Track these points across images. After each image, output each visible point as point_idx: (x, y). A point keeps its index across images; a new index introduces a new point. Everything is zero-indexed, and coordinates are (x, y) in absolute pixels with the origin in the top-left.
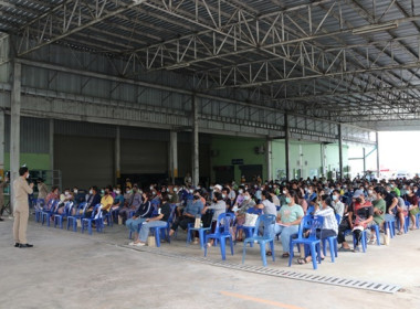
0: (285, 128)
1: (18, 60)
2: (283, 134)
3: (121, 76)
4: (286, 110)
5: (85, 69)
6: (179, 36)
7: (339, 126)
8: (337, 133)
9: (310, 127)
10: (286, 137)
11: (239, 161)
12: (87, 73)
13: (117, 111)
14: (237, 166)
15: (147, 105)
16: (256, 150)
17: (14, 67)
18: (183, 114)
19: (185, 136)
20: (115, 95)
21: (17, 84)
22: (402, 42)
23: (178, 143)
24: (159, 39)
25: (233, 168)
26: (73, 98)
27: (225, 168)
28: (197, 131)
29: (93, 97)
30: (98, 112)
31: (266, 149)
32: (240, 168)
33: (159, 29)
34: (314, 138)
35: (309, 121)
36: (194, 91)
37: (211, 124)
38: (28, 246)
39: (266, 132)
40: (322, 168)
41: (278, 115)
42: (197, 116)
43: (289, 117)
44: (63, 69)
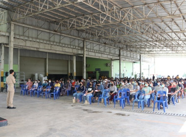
0: (119, 55)
1: (13, 22)
2: (118, 58)
3: (55, 31)
4: (120, 48)
5: (40, 27)
6: (84, 15)
7: (140, 55)
8: (139, 58)
9: (129, 55)
10: (119, 60)
11: (99, 69)
12: (41, 29)
13: (53, 46)
14: (97, 72)
15: (65, 44)
16: (107, 65)
17: (11, 25)
18: (79, 48)
19: (80, 58)
20: (52, 39)
21: (12, 33)
22: (175, 22)
23: (76, 61)
24: (75, 16)
25: (96, 72)
26: (35, 40)
27: (92, 72)
28: (85, 56)
29: (43, 40)
30: (45, 47)
31: (111, 64)
32: (99, 72)
33: (76, 12)
34: (130, 60)
35: (128, 53)
36: (84, 38)
37: (90, 53)
38: (14, 108)
39: (112, 57)
40: (133, 73)
41: (116, 50)
42: (85, 49)
43: (121, 51)
44: (31, 27)
